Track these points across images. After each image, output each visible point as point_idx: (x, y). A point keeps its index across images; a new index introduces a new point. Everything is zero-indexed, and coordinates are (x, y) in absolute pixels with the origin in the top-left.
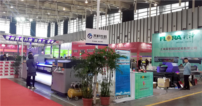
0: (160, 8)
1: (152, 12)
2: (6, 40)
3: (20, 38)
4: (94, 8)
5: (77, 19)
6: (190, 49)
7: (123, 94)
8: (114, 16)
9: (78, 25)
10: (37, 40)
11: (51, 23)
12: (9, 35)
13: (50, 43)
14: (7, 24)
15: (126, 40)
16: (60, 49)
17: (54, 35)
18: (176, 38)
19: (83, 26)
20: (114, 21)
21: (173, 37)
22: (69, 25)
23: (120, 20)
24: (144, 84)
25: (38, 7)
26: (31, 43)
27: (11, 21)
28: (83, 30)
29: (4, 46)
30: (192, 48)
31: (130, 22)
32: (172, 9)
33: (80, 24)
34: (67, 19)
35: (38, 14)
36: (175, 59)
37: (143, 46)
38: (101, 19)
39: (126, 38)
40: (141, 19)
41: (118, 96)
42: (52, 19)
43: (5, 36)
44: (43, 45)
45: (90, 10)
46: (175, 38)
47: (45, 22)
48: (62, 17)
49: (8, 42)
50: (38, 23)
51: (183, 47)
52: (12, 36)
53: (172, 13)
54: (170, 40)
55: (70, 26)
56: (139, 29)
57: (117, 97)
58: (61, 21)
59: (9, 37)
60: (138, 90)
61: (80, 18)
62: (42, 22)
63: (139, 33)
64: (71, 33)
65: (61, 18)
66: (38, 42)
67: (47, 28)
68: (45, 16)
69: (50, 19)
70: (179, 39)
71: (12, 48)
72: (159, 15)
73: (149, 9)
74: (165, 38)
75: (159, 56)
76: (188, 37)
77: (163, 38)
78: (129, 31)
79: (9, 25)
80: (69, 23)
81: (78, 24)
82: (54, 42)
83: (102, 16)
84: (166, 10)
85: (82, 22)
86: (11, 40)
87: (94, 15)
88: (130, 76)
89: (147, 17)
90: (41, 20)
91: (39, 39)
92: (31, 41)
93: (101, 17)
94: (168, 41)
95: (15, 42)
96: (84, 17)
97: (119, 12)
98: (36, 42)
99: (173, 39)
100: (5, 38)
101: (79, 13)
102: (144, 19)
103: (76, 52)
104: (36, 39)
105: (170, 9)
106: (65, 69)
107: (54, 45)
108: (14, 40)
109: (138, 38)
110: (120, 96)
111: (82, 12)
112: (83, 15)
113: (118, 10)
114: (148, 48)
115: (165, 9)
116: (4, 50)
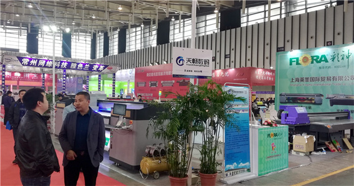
0: (286, 6)
1: (272, 13)
2: (23, 65)
3: (47, 61)
4: (172, 6)
5: (142, 26)
6: (344, 79)
7: (238, 168)
8: (206, 21)
9: (144, 37)
10: (76, 64)
11: (97, 33)
12: (27, 57)
13: (98, 70)
14: (22, 37)
15: (227, 63)
16: (115, 80)
17: (102, 54)
18: (319, 60)
19: (152, 38)
20: (205, 29)
21: (312, 57)
22: (127, 36)
23: (217, 27)
24: (273, 147)
25: (76, 5)
26: (65, 71)
27: (29, 32)
28: (152, 46)
29: (18, 75)
30: (348, 78)
31: (233, 30)
32: (308, 6)
33: (148, 34)
34: (125, 26)
35: (75, 17)
36: (317, 99)
37: (259, 73)
38: (184, 26)
39: (228, 60)
40: (252, 25)
41: (229, 170)
42: (99, 27)
43: (20, 59)
44: (85, 73)
45: (164, 10)
46: (316, 60)
47: (86, 32)
48: (116, 23)
49: (25, 68)
50: (75, 33)
51: (332, 76)
52: (33, 58)
53: (308, 13)
54: (308, 64)
55: (129, 38)
56: (249, 44)
57: (229, 174)
58: (115, 29)
59: (29, 61)
60: (263, 160)
61: (147, 25)
62: (82, 31)
63: (249, 50)
64: (131, 51)
65: (113, 24)
66: (76, 69)
67: (90, 43)
68: (87, 20)
69: (95, 27)
70: (323, 61)
71: (32, 79)
72: (285, 18)
73: (267, 6)
74: (299, 59)
75: (288, 92)
76: (340, 58)
77: (295, 60)
78: (233, 47)
79: (26, 37)
80: (127, 33)
81: (144, 35)
82: (104, 68)
83: (185, 20)
84: (298, 8)
85: (150, 31)
86: (32, 66)
87: (172, 18)
88: (249, 134)
89: (263, 22)
90: (80, 28)
91: (78, 64)
92: (65, 67)
93: (184, 22)
94: (303, 65)
95: (38, 69)
96: (154, 23)
97: (214, 13)
98: (74, 69)
99: (312, 63)
100: (21, 62)
101: (144, 16)
102: (258, 24)
103: (143, 85)
104: (74, 63)
105: (304, 7)
106: (135, 121)
107: (103, 74)
108: (37, 66)
109: (249, 60)
110: (234, 171)
111: (150, 14)
112: (152, 18)
113: (213, 9)
114: (268, 77)
115: (295, 7)
116: (18, 83)
